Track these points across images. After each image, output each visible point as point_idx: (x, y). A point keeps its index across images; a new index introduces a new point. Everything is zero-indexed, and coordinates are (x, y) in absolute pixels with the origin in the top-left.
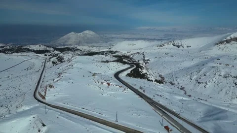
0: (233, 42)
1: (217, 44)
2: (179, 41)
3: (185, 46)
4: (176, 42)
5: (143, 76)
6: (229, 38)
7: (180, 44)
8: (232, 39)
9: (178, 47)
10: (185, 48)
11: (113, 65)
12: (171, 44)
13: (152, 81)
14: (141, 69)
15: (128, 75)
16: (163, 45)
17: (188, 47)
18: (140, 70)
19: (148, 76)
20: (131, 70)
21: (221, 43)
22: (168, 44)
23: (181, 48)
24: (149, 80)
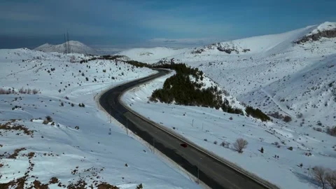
0: (323, 38)
1: (298, 43)
2: (228, 43)
3: (240, 50)
4: (223, 45)
5: (208, 98)
6: (315, 31)
7: (231, 48)
8: (320, 34)
9: (228, 51)
10: (242, 53)
11: (101, 68)
12: (216, 48)
13: (238, 111)
14: (197, 78)
15: (158, 95)
16: (202, 50)
17: (245, 51)
18: (193, 79)
19: (224, 97)
20: (162, 80)
21: (305, 39)
22: (210, 48)
23: (233, 53)
24: (230, 110)
